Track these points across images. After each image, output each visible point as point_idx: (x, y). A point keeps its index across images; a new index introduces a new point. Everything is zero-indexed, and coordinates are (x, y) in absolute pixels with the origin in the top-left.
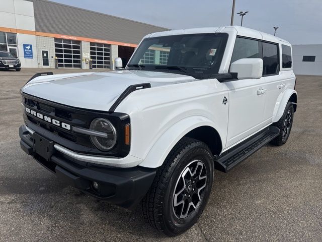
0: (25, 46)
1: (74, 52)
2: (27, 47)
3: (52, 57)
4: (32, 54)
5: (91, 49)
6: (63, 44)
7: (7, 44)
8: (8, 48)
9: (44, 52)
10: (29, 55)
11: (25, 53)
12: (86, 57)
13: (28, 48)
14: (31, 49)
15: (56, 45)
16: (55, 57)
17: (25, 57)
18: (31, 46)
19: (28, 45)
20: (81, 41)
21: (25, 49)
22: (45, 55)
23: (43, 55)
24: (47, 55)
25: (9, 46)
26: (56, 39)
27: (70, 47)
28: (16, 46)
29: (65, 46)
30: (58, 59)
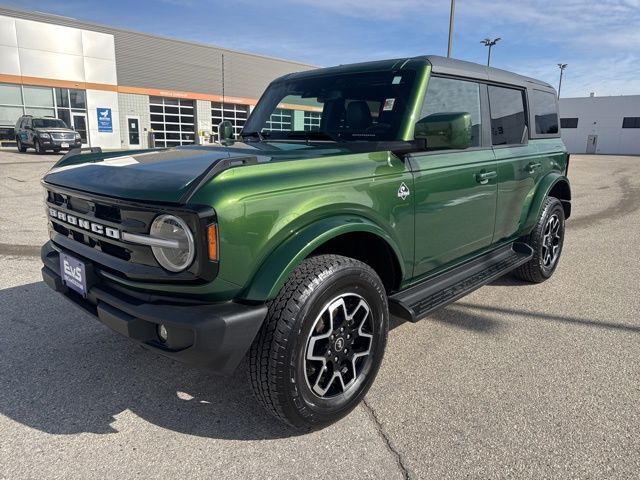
0: (100, 111)
1: (184, 120)
2: (102, 114)
3: (145, 130)
4: (111, 124)
5: (214, 113)
6: (164, 105)
7: (70, 108)
8: (72, 114)
9: (131, 121)
10: (105, 126)
11: (99, 124)
12: (205, 128)
13: (105, 114)
14: (109, 115)
15: (153, 109)
16: (149, 129)
17: (100, 130)
18: (110, 110)
19: (104, 110)
20: (195, 100)
21: (99, 115)
22: (133, 126)
23: (130, 126)
24: (137, 126)
25: (73, 111)
26: (153, 98)
27: (175, 110)
28: (84, 112)
29: (168, 110)
30: (156, 134)
